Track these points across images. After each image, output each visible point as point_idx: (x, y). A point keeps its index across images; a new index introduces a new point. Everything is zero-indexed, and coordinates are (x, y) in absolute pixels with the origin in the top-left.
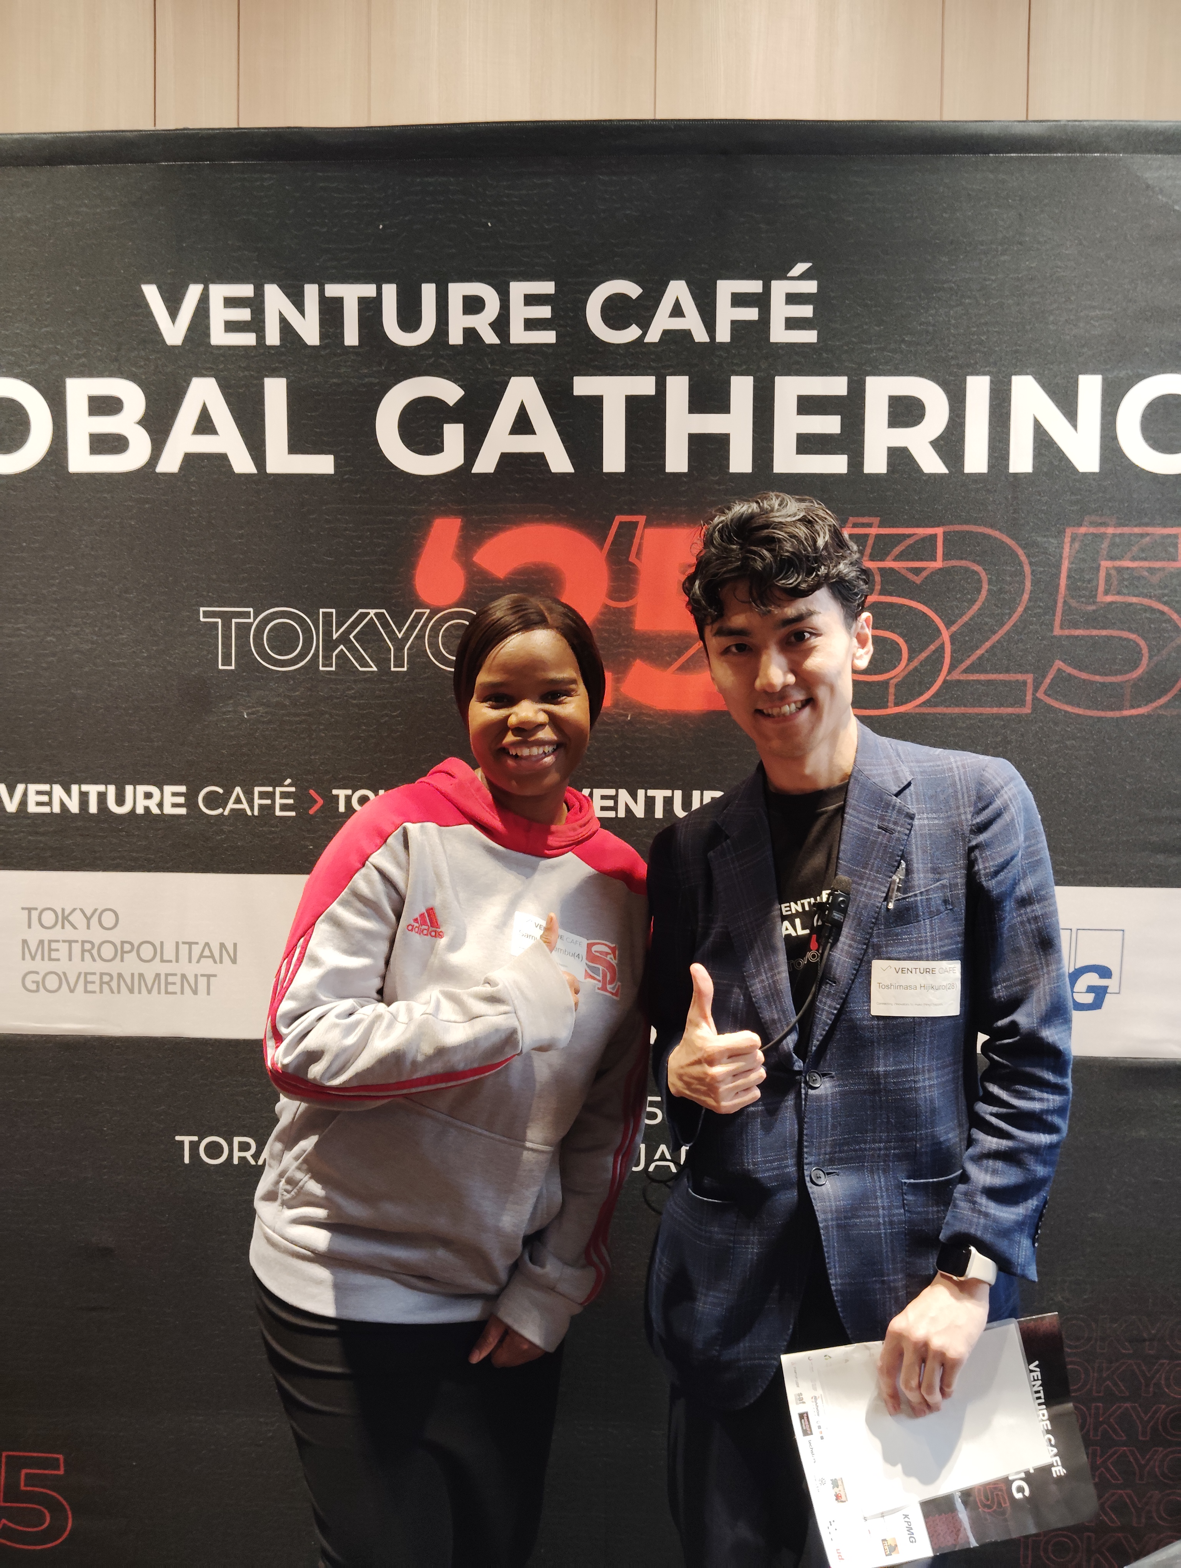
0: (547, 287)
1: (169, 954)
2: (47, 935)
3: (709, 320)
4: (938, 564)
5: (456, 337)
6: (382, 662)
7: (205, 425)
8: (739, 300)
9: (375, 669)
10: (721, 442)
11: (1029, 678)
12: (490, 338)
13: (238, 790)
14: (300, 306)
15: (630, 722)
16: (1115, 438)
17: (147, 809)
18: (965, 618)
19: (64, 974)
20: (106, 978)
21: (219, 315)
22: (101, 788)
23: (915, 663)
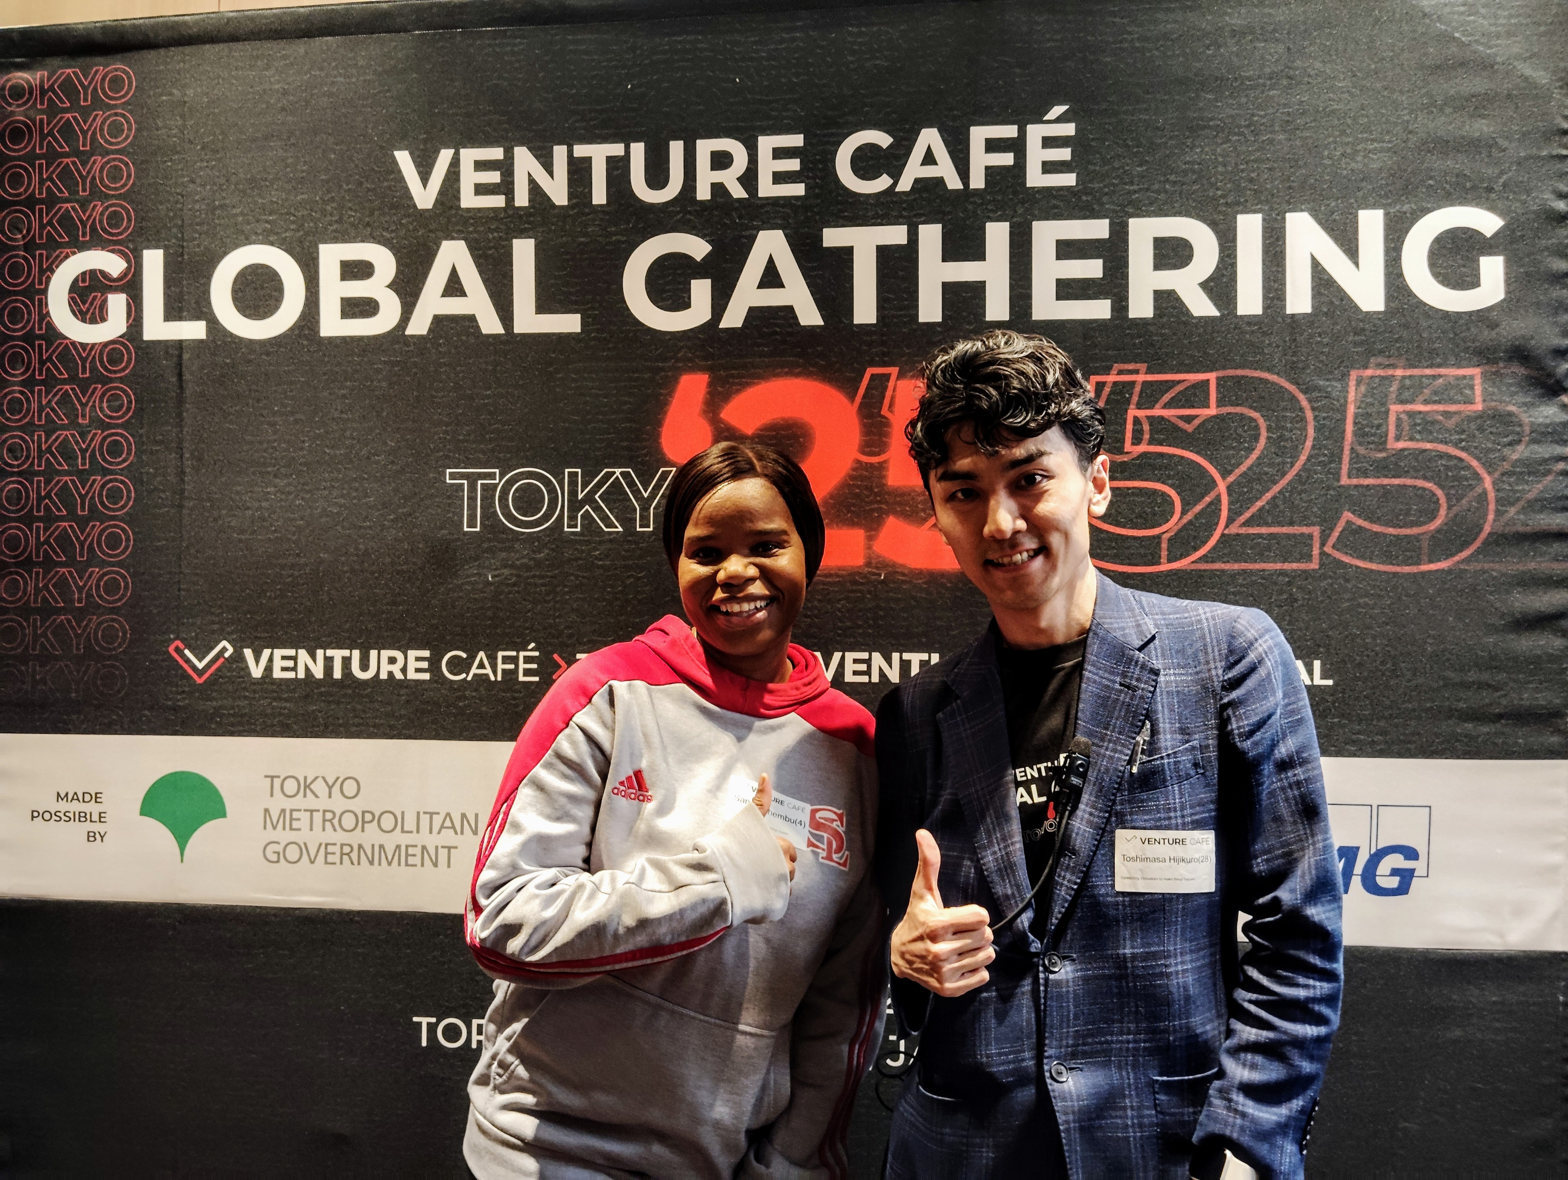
0: (796, 140)
1: (410, 825)
2: (289, 804)
3: (963, 168)
4: (1212, 411)
5: (703, 193)
6: (627, 521)
7: (454, 287)
8: (992, 146)
9: (620, 529)
10: (978, 289)
11: (1316, 531)
12: (738, 192)
13: (482, 654)
14: (549, 168)
15: (883, 582)
16: (1401, 275)
17: (390, 674)
18: (1243, 468)
19: (305, 844)
20: (347, 849)
21: (469, 178)
22: (346, 653)
23: (1189, 516)
